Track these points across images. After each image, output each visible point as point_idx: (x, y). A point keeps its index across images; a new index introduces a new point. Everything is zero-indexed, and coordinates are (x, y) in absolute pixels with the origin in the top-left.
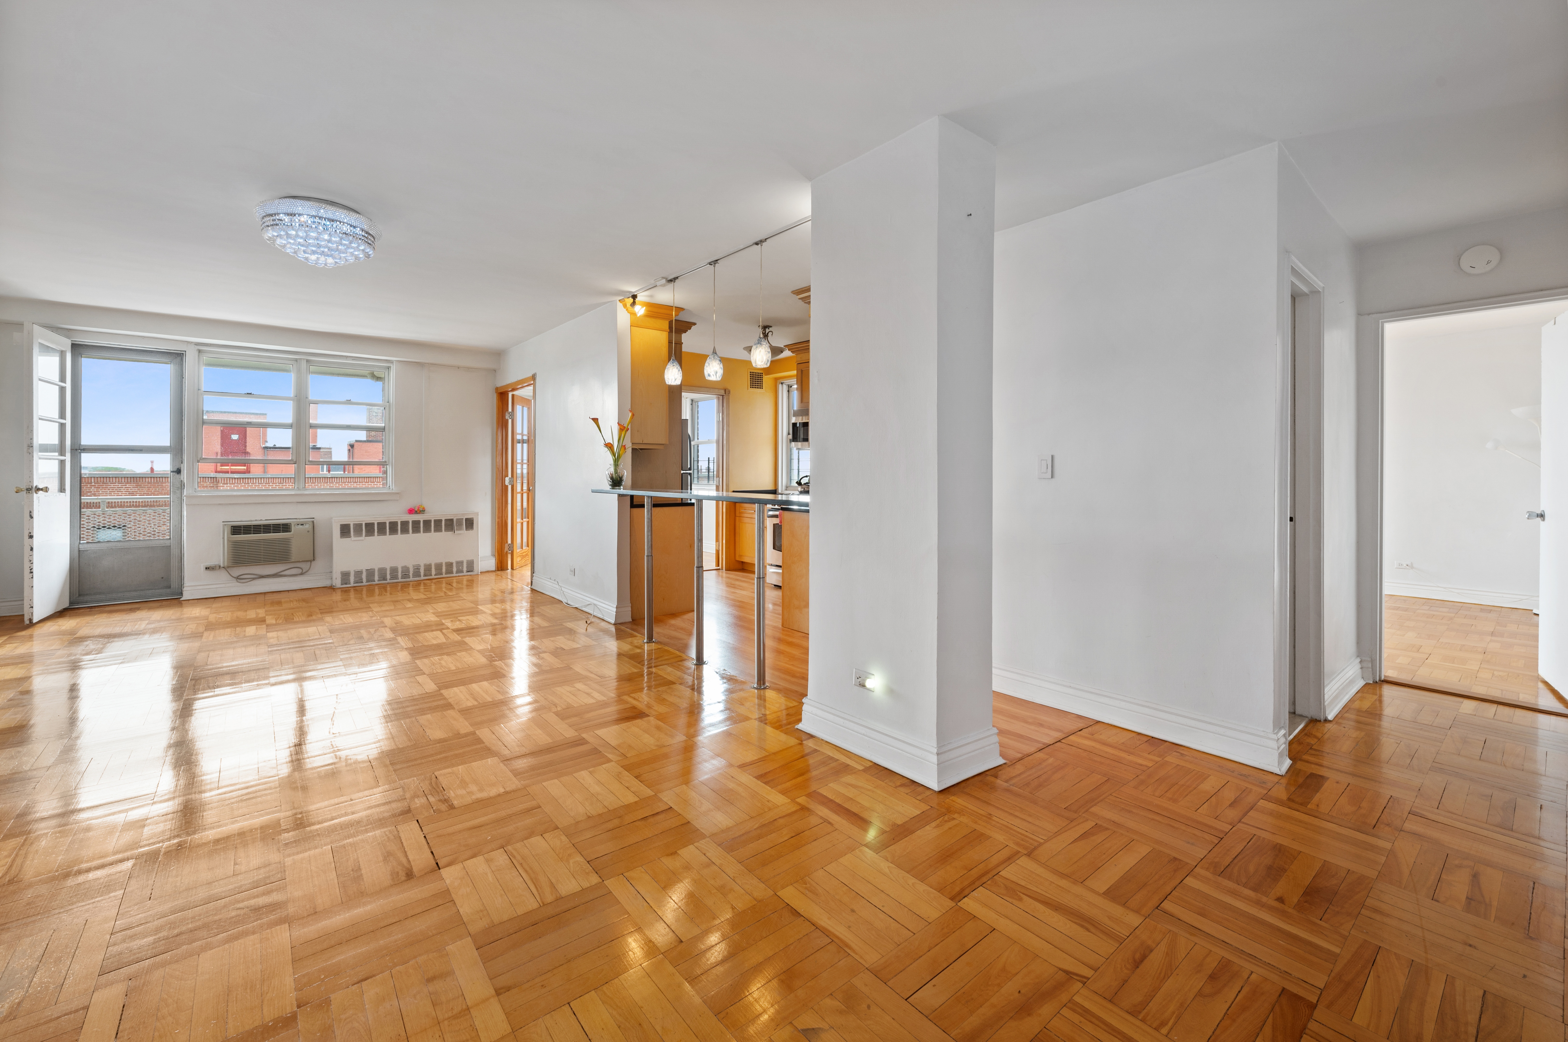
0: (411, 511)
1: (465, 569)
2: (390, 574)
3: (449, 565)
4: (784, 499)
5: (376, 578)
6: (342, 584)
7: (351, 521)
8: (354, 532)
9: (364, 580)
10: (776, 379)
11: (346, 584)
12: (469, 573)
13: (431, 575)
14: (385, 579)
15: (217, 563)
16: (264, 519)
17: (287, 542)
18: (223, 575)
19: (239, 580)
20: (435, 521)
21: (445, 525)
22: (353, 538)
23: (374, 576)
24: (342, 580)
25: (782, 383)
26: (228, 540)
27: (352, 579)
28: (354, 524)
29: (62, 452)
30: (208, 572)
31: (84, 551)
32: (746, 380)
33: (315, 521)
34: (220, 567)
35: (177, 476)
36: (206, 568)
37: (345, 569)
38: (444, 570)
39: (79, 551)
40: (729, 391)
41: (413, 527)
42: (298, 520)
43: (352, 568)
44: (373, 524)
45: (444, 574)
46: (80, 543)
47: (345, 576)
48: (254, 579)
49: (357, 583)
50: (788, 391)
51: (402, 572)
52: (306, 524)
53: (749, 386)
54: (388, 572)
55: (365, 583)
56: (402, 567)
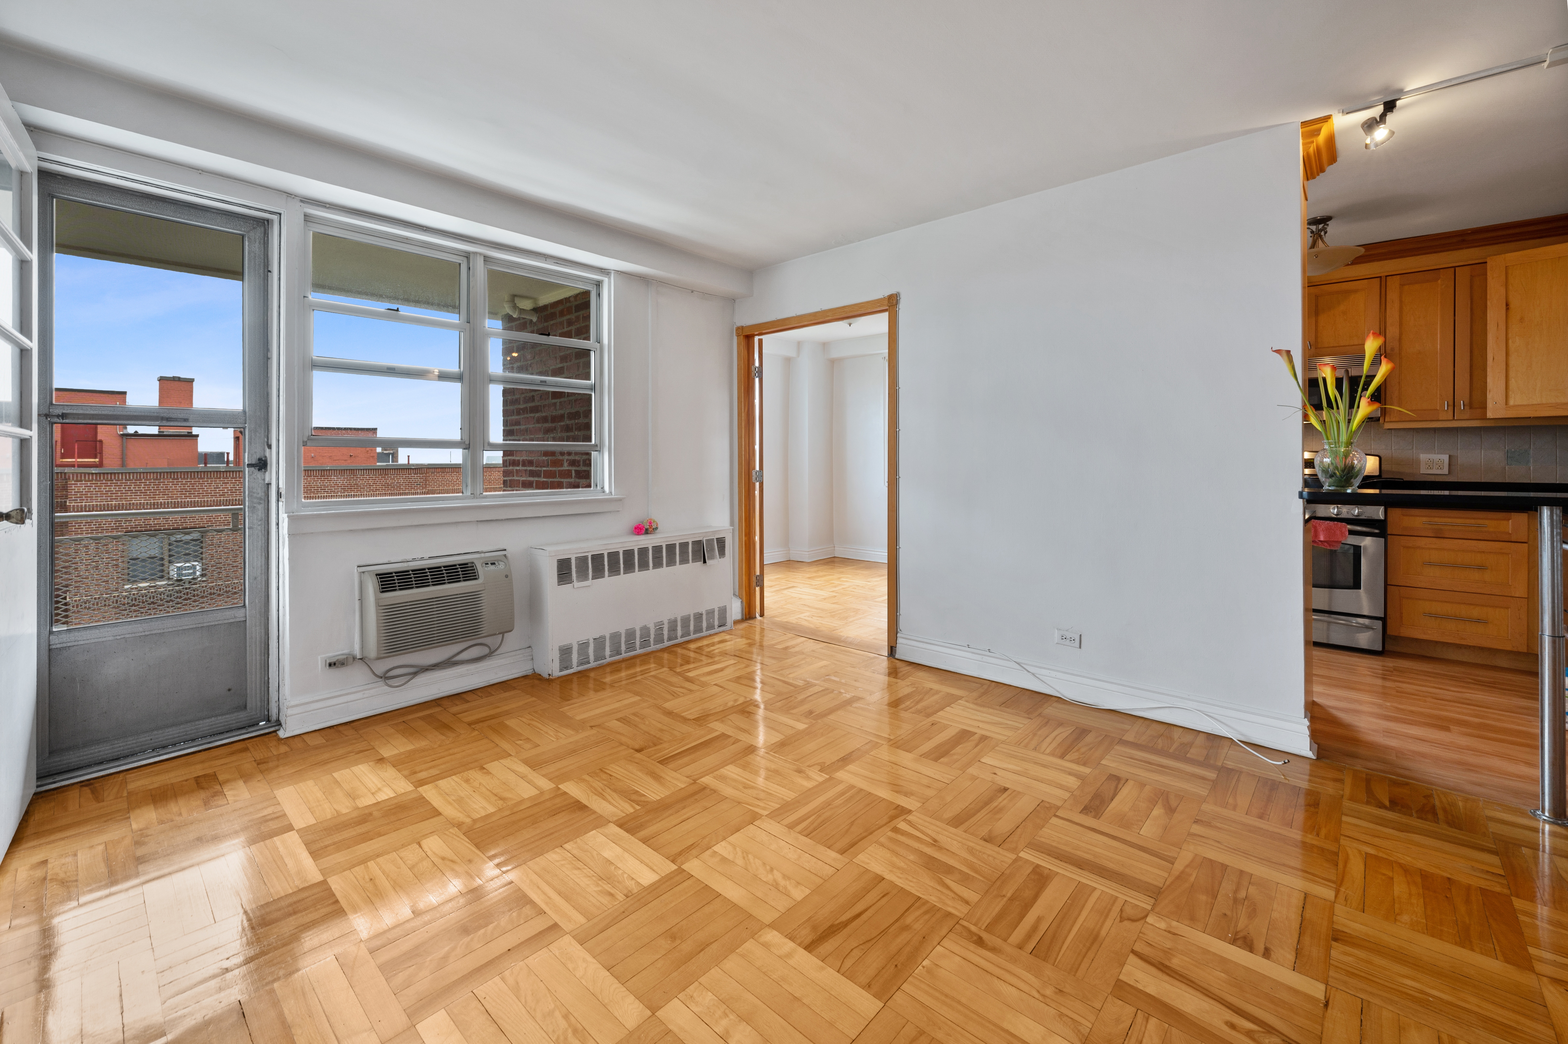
0: (639, 530)
1: (716, 623)
2: (626, 642)
3: (698, 617)
5: (608, 652)
6: (561, 670)
7: (572, 551)
8: (577, 572)
9: (592, 658)
11: (566, 668)
12: (722, 629)
13: (676, 638)
14: (619, 653)
15: (346, 651)
16: (426, 556)
17: (473, 598)
18: (357, 675)
19: (390, 682)
20: (681, 544)
21: (693, 551)
22: (576, 584)
23: (604, 648)
24: (562, 661)
26: (378, 605)
27: (575, 658)
28: (577, 558)
30: (334, 672)
31: (60, 649)
33: (508, 555)
34: (354, 658)
35: (258, 475)
36: (330, 665)
37: (565, 642)
38: (690, 627)
39: (50, 650)
41: (653, 558)
42: (483, 555)
43: (574, 639)
44: (602, 555)
45: (692, 634)
46: (51, 633)
47: (565, 652)
48: (415, 674)
49: (582, 664)
51: (641, 638)
52: (498, 561)
54: (623, 640)
55: (593, 664)
56: (642, 629)
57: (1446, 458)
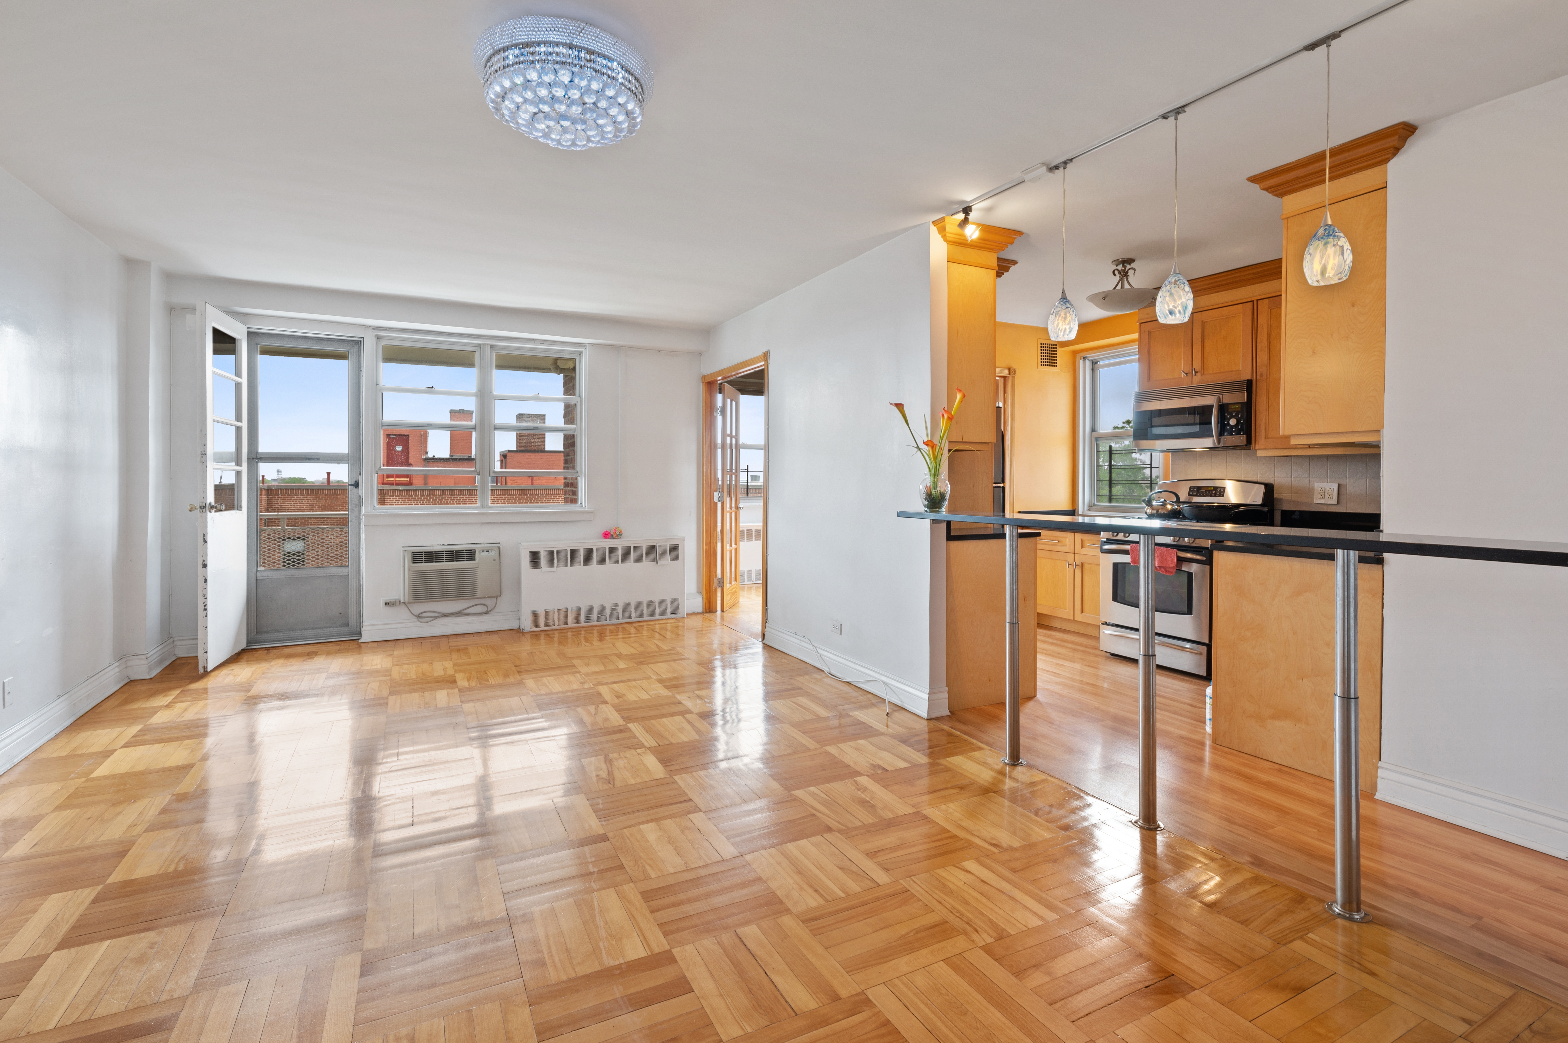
0: (607, 535)
1: (669, 611)
2: (585, 615)
3: (652, 605)
4: (1086, 522)
5: (569, 620)
6: (531, 628)
7: (542, 547)
8: (545, 561)
9: (556, 622)
10: (1075, 353)
11: (536, 626)
12: (674, 616)
13: (630, 617)
14: (579, 622)
15: (396, 597)
16: (446, 543)
17: (471, 572)
18: (402, 613)
19: (420, 619)
20: (635, 548)
21: (646, 553)
22: (544, 569)
23: (567, 617)
24: (532, 621)
25: (1084, 358)
26: (409, 571)
27: (543, 620)
28: (545, 552)
29: (238, 463)
30: (388, 608)
31: (261, 580)
32: (1035, 354)
33: (501, 547)
34: (400, 602)
35: (355, 490)
36: (386, 604)
37: (535, 608)
38: (645, 611)
39: (257, 579)
40: (1015, 371)
41: (610, 556)
42: (483, 545)
43: (542, 607)
44: (565, 551)
45: (645, 616)
46: (257, 571)
47: (535, 616)
48: (436, 618)
49: (548, 625)
50: (1092, 369)
51: (598, 613)
52: (491, 550)
53: (1040, 363)
54: (583, 613)
55: (557, 627)
56: (599, 607)
57: (1335, 487)
